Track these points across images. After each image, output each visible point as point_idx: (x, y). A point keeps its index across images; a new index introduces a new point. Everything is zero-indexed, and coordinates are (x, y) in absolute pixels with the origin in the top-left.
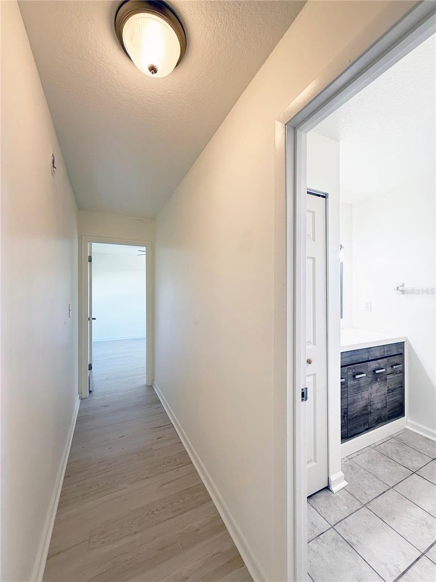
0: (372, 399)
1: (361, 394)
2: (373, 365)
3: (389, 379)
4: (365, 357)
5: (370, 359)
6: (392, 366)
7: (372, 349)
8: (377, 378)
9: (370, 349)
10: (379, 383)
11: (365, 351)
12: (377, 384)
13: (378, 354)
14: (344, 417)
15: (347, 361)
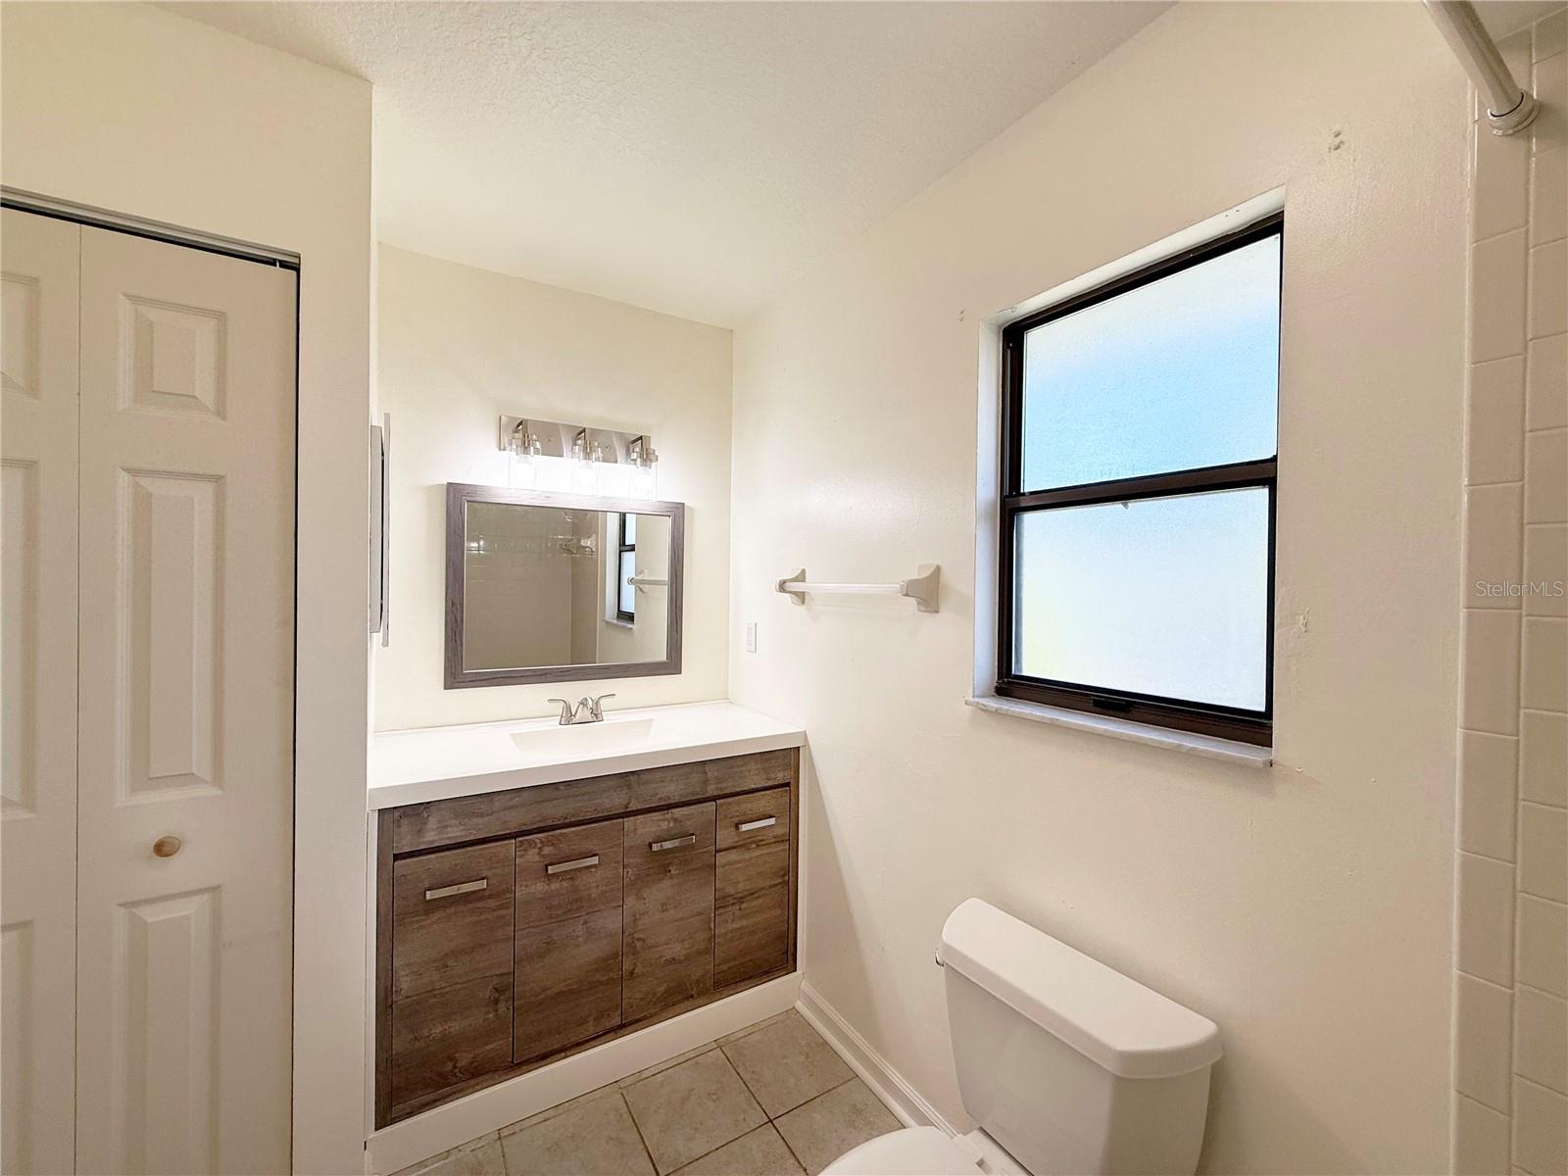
0: (642, 931)
1: (586, 923)
2: (646, 828)
3: (725, 865)
4: (615, 801)
5: (633, 807)
6: (737, 826)
8: (669, 865)
9: (633, 778)
10: (675, 881)
12: (667, 883)
13: (673, 791)
14: (496, 1002)
15: (516, 820)
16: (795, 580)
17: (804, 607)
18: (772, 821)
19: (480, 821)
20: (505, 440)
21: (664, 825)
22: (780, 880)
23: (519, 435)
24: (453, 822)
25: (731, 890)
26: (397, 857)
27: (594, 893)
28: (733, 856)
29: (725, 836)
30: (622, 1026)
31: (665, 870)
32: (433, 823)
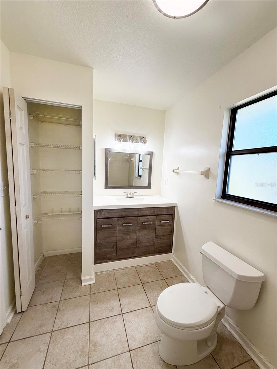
0: (141, 239)
1: (130, 236)
2: (142, 219)
3: (158, 229)
4: (136, 213)
5: (139, 215)
6: (161, 221)
7: (142, 209)
9: (140, 209)
10: (148, 230)
11: (136, 210)
12: (145, 231)
13: (147, 213)
14: (114, 247)
15: (117, 215)
16: (177, 170)
17: (178, 176)
18: (168, 221)
19: (111, 214)
20: (116, 139)
21: (146, 219)
22: (169, 234)
23: (119, 138)
24: (107, 214)
25: (159, 234)
26: (97, 219)
27: (131, 230)
28: (160, 227)
29: (158, 223)
30: (136, 256)
31: (145, 228)
32: (103, 213)
